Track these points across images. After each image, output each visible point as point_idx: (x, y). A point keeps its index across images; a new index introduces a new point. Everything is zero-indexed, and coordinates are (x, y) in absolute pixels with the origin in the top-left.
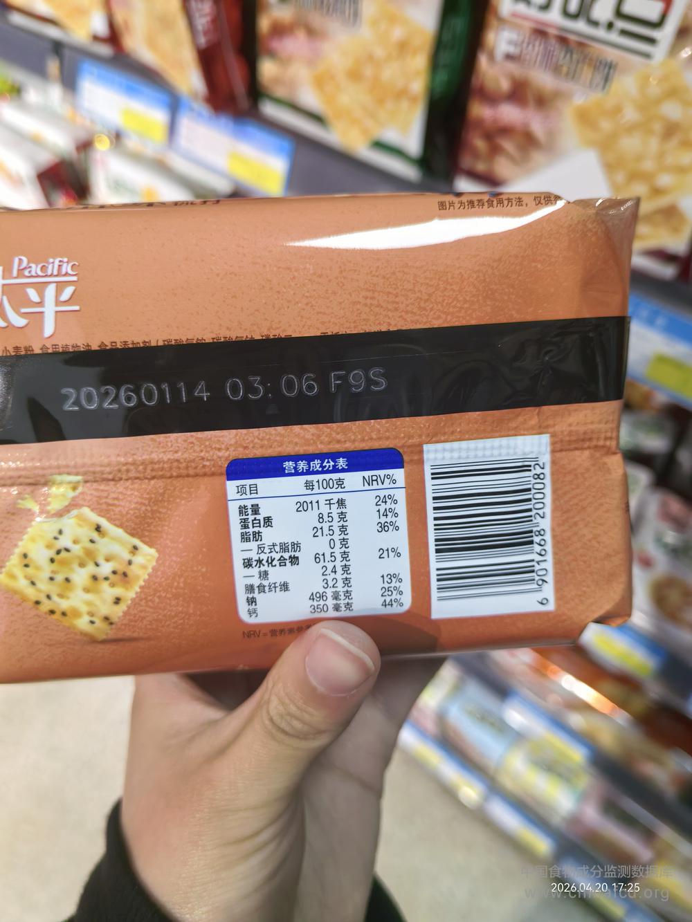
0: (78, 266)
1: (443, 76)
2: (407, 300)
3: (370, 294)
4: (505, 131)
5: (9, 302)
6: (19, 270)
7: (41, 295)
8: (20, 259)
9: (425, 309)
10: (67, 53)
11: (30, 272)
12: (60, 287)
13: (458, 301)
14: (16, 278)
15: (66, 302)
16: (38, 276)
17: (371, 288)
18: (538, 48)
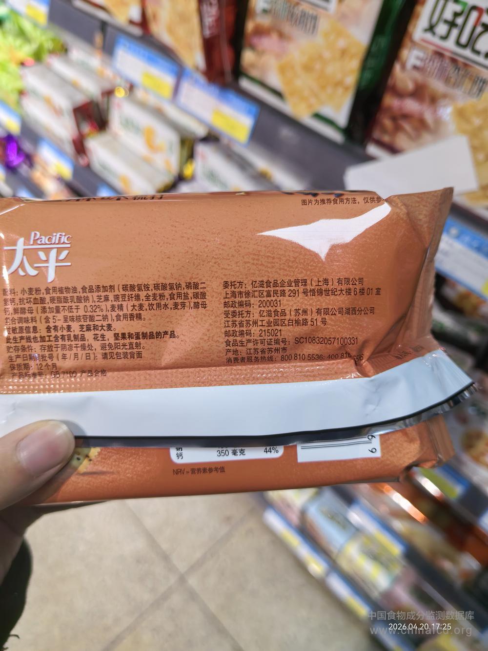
0: (72, 237)
1: (368, 75)
2: (280, 261)
3: (256, 257)
4: (406, 116)
5: (27, 260)
6: (34, 240)
7: (47, 255)
8: (35, 234)
9: (291, 267)
10: (109, 30)
11: (41, 241)
12: (59, 251)
13: (315, 262)
14: (32, 245)
15: (62, 261)
16: (46, 244)
17: (256, 253)
18: (437, 63)
